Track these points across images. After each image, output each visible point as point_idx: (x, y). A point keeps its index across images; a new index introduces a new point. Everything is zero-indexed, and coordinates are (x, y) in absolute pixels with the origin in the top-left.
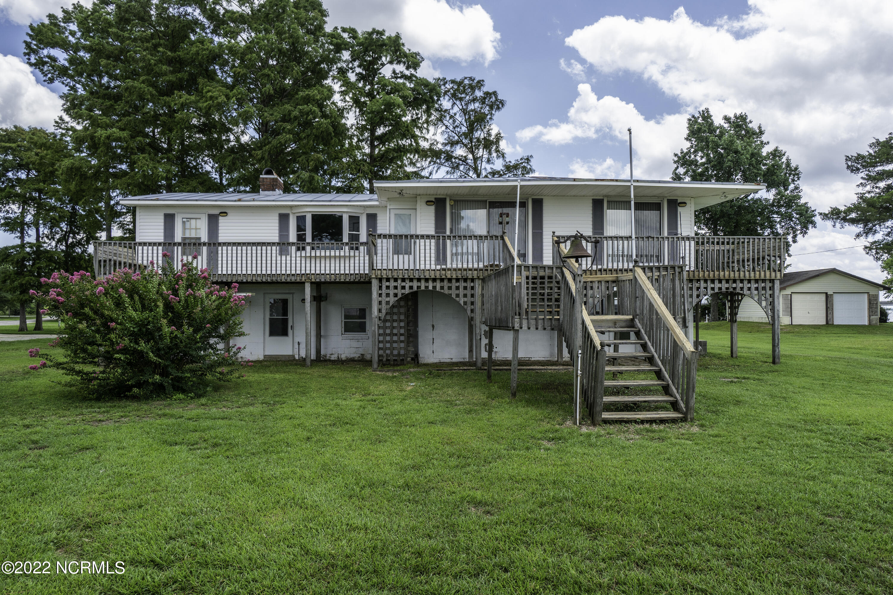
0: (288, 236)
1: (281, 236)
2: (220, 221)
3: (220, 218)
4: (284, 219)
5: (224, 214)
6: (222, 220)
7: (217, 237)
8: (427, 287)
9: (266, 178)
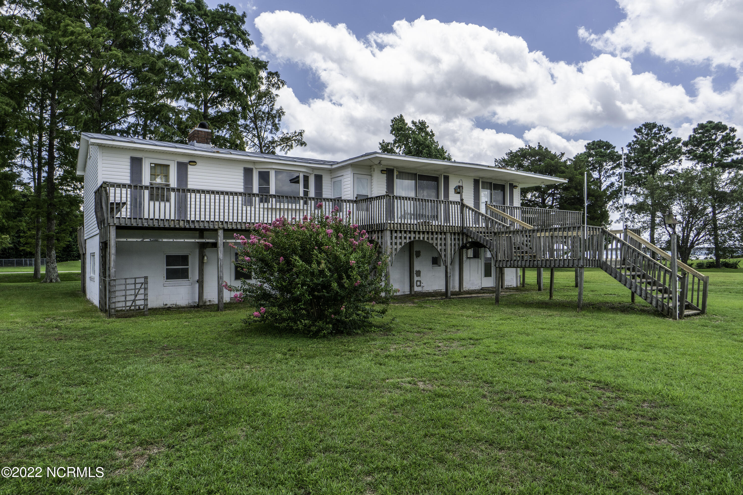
0: (252, 188)
1: (245, 188)
2: (189, 170)
3: (189, 166)
4: (248, 172)
5: (193, 163)
6: (190, 169)
7: (186, 184)
8: (419, 238)
9: (201, 131)
